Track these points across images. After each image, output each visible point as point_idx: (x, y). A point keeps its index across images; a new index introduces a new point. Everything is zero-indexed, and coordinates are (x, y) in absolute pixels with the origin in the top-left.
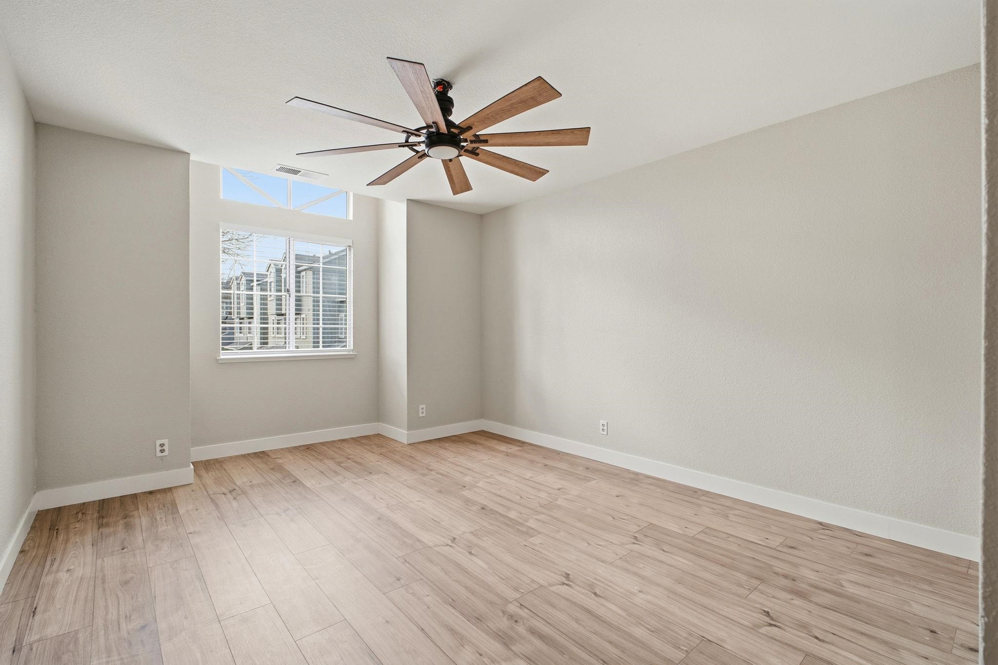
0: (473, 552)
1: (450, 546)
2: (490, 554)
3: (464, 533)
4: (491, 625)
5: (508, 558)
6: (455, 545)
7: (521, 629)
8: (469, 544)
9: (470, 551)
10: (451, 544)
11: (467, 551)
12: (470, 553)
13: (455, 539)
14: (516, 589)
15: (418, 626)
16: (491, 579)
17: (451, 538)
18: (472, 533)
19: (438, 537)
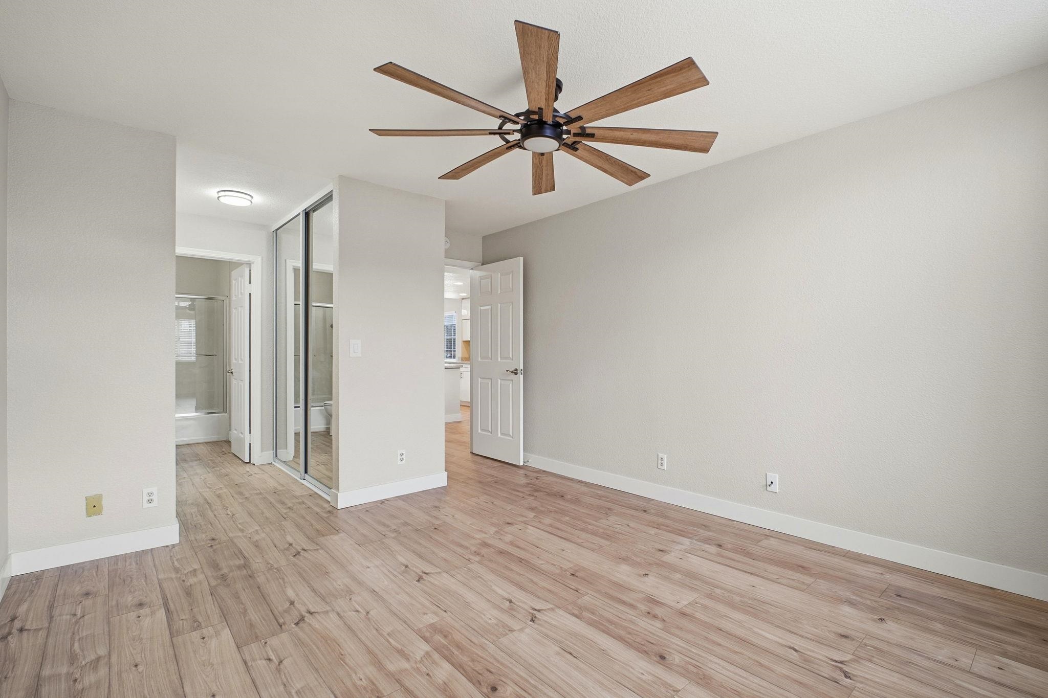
0: (508, 602)
1: (536, 610)
2: (489, 601)
3: (521, 630)
4: (493, 550)
5: (470, 597)
6: (530, 611)
7: (474, 549)
8: (514, 613)
9: (512, 604)
10: (535, 612)
11: (514, 603)
12: (511, 601)
13: (532, 620)
14: (470, 570)
15: (540, 548)
16: (490, 577)
17: (536, 621)
18: (512, 631)
19: (554, 623)
